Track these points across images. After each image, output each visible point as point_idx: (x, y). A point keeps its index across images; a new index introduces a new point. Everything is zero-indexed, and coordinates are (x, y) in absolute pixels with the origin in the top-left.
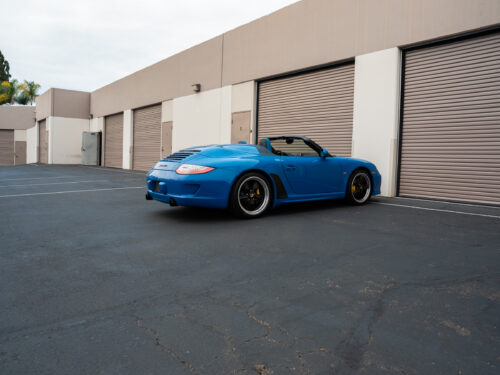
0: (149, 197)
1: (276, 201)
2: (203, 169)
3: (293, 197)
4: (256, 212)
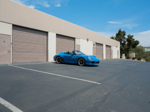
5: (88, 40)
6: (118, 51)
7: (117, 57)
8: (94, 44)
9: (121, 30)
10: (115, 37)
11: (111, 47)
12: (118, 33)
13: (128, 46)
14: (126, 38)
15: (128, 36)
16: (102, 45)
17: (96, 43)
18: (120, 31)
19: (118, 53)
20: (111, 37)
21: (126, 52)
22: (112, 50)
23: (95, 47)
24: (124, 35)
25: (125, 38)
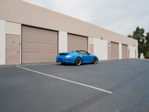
0: (57, 62)
1: (82, 63)
2: (70, 57)
3: (84, 62)
4: (79, 65)
5: (102, 39)
6: (136, 50)
7: (134, 57)
8: (109, 43)
9: (139, 27)
10: (132, 35)
11: (128, 46)
12: (136, 31)
13: (147, 45)
14: (145, 36)
15: (147, 34)
16: (118, 43)
17: (111, 42)
18: (138, 29)
19: (136, 52)
20: (128, 35)
21: (145, 51)
22: (129, 49)
23: (110, 46)
24: (143, 32)
25: (143, 36)
